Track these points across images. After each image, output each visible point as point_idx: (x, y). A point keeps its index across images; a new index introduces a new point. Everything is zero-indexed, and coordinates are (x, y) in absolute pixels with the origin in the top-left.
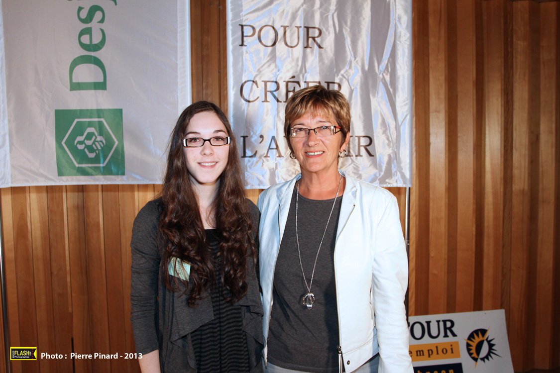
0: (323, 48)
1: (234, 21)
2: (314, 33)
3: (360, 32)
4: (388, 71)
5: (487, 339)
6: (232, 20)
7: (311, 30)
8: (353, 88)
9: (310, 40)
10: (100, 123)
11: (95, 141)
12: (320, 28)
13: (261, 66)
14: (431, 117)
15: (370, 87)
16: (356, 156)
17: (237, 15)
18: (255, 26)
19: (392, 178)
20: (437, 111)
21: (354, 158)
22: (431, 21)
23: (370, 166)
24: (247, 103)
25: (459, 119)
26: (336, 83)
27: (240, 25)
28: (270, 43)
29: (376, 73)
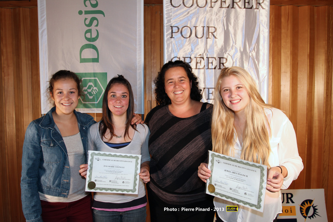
0: (217, 38)
2: (212, 30)
4: (255, 51)
5: (312, 206)
6: (166, 24)
7: (210, 28)
8: (234, 61)
9: (210, 34)
10: (95, 80)
11: (93, 90)
12: (216, 27)
14: (282, 76)
15: (244, 60)
17: (169, 21)
18: (179, 27)
20: (285, 72)
22: (283, 20)
25: (299, 76)
26: (225, 58)
27: (170, 26)
28: (188, 36)
29: (248, 52)
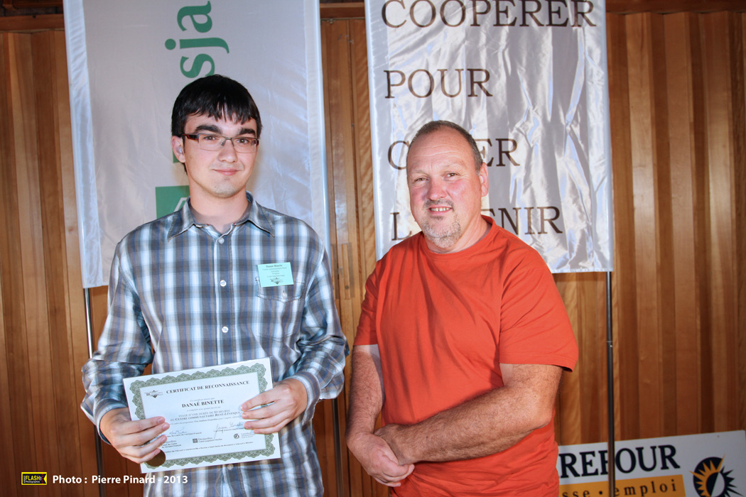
0: (491, 96)
1: (378, 67)
2: (480, 76)
3: (539, 71)
4: (577, 121)
5: (721, 472)
6: (375, 66)
7: (475, 73)
8: (532, 145)
9: (476, 86)
12: (488, 70)
13: (414, 121)
14: (634, 173)
15: (554, 143)
16: (539, 233)
17: (380, 59)
18: (404, 72)
19: (586, 260)
20: (643, 166)
21: (536, 235)
22: (630, 46)
23: (557, 246)
24: (397, 170)
25: (673, 174)
26: (510, 140)
27: (385, 71)
28: (424, 93)
29: (561, 124)
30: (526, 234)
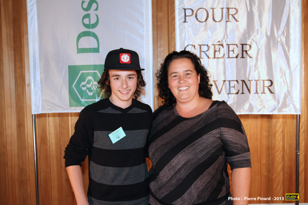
0: (239, 21)
1: (180, 7)
2: (233, 12)
3: (264, 9)
4: (284, 35)
6: (178, 6)
7: (230, 10)
8: (259, 47)
9: (231, 16)
12: (237, 8)
15: (271, 46)
16: (262, 93)
17: (181, 2)
18: (193, 9)
19: (286, 108)
21: (260, 94)
23: (271, 100)
26: (248, 45)
27: (183, 9)
28: (204, 20)
29: (275, 37)
30: (255, 93)
